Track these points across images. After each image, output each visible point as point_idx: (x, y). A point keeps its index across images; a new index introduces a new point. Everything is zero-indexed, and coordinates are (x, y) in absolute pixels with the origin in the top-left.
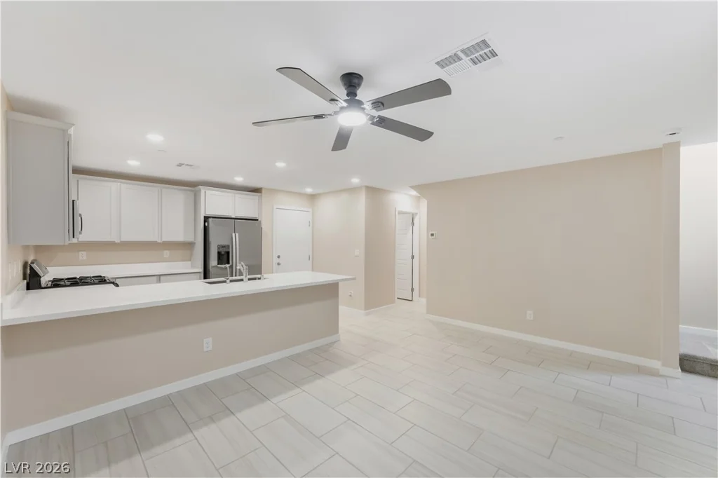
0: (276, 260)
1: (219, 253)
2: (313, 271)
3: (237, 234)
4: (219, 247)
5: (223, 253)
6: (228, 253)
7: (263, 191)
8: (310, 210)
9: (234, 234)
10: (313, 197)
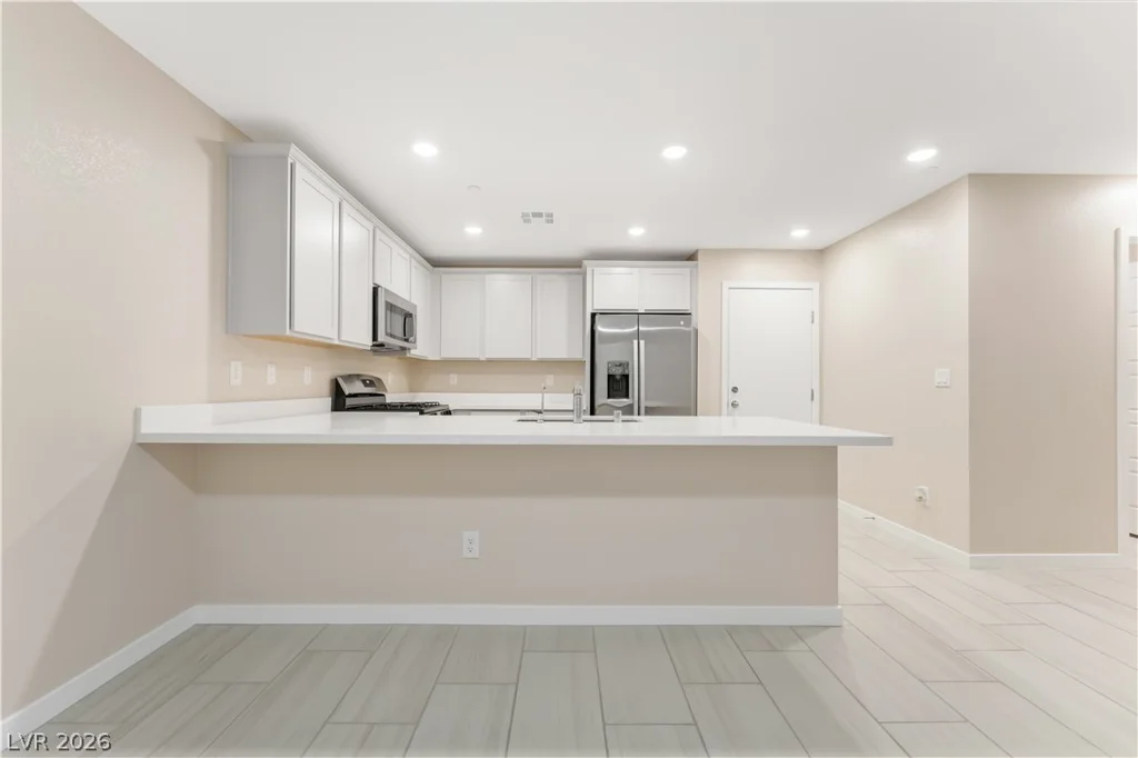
0: (727, 397)
1: (611, 377)
2: (821, 423)
3: (642, 342)
4: (611, 364)
5: (618, 377)
6: (626, 377)
7: (700, 256)
8: (816, 286)
9: (636, 342)
10: (820, 255)
